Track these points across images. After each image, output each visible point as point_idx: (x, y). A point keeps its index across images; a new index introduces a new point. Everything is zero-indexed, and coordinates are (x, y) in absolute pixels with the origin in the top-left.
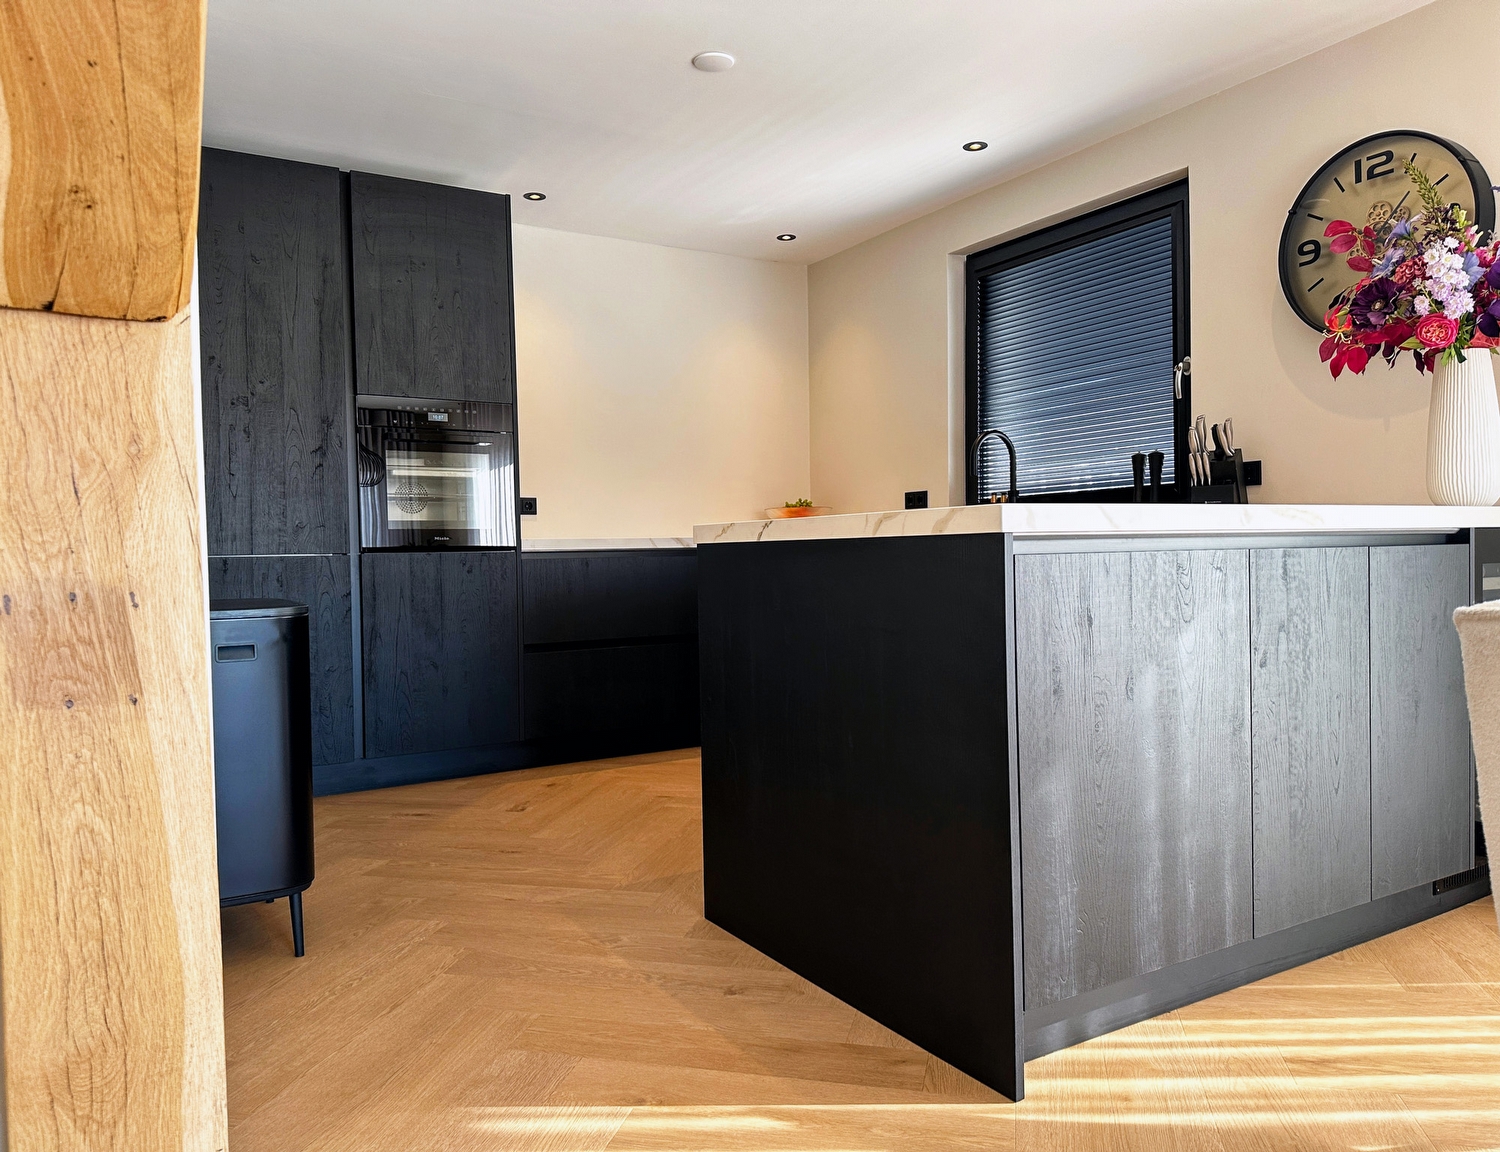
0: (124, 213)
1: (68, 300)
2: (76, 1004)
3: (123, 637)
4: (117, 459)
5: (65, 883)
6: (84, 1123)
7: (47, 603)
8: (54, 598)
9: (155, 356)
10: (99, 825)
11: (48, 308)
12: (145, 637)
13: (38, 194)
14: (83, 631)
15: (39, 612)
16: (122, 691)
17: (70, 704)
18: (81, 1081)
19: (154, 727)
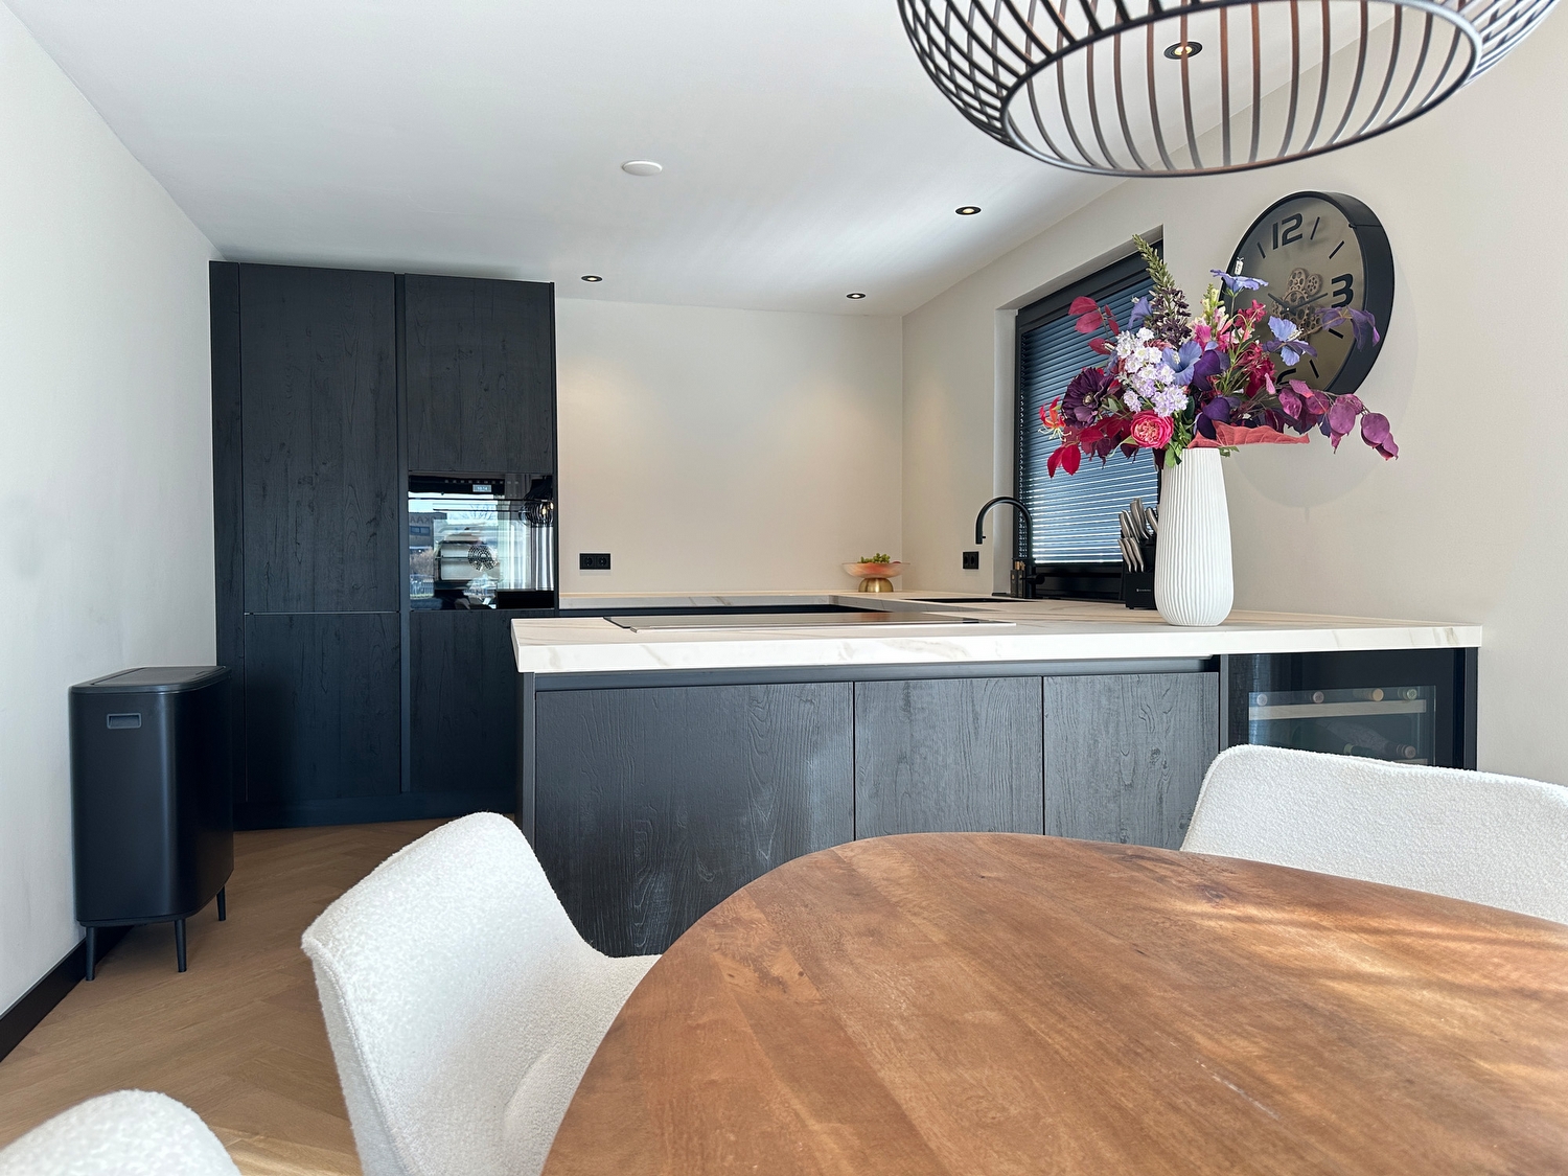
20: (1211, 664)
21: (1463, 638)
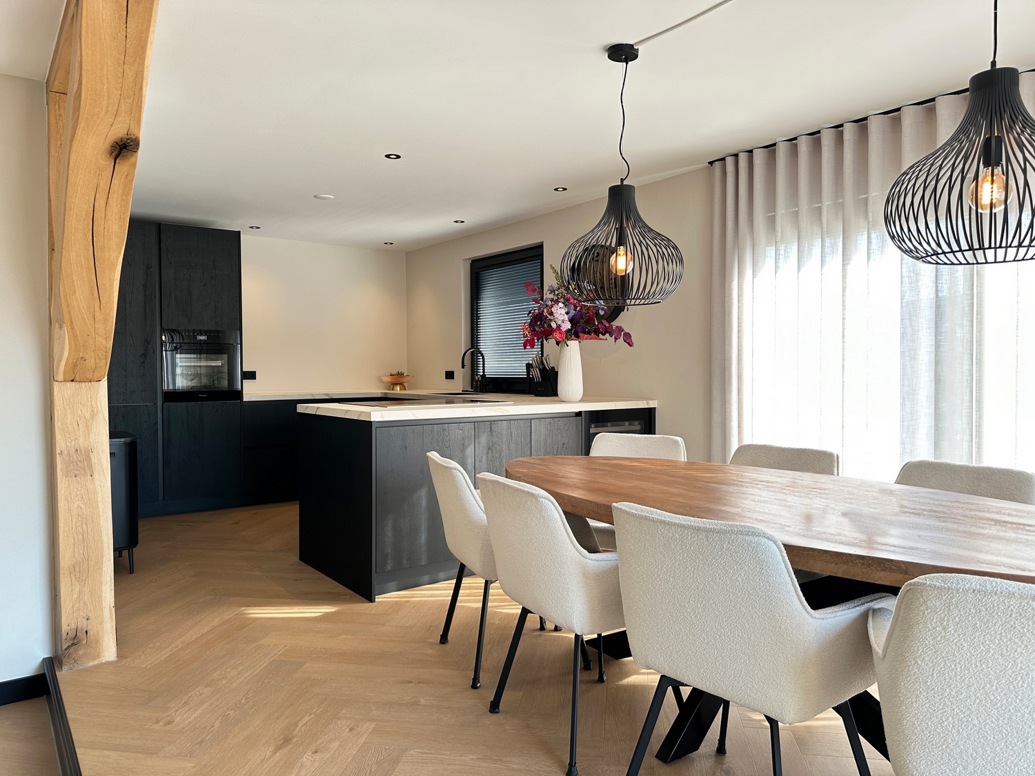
0: (93, 361)
1: (77, 379)
2: (76, 550)
3: (89, 459)
4: (88, 416)
5: (74, 520)
6: (78, 580)
7: (71, 452)
8: (72, 450)
9: (98, 390)
10: (83, 506)
11: (72, 381)
12: (94, 460)
13: (73, 359)
14: (79, 459)
15: (69, 454)
16: (89, 473)
17: (76, 476)
18: (77, 569)
19: (97, 482)
20: (579, 414)
21: (652, 404)
